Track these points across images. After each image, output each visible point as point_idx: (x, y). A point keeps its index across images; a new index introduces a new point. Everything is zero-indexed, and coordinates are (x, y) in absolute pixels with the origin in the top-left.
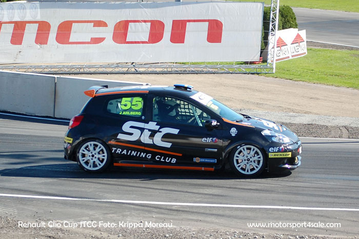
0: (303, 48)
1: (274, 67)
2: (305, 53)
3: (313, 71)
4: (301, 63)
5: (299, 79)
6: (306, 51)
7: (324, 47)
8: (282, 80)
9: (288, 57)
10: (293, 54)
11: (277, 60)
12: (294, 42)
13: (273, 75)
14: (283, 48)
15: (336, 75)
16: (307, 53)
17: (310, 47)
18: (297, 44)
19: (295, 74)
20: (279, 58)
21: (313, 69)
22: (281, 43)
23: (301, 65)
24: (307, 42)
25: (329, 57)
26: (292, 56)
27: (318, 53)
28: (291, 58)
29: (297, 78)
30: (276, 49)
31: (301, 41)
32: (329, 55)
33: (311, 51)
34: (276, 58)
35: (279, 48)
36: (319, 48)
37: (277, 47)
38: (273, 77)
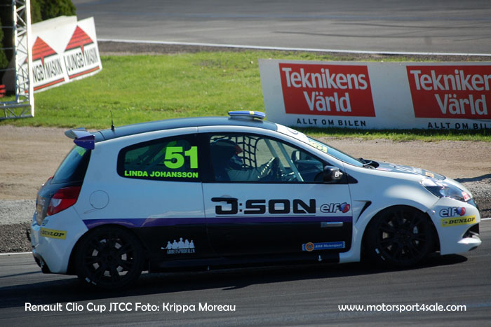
1: (32, 102)
2: (98, 68)
3: (118, 105)
4: (90, 91)
5: (89, 125)
6: (99, 63)
7: (137, 52)
8: (53, 129)
9: (62, 80)
10: (71, 73)
11: (36, 89)
12: (72, 46)
13: (31, 121)
14: (47, 60)
15: (168, 109)
16: (101, 67)
17: (108, 55)
18: (79, 50)
19: (80, 114)
20: (42, 83)
21: (117, 100)
22: (42, 51)
23: (91, 94)
24: (99, 43)
25: (150, 71)
26: (71, 77)
27: (125, 65)
28: (67, 80)
29: (84, 122)
30: (32, 65)
31: (85, 42)
32: (149, 66)
33: (109, 63)
35: (39, 63)
36: (128, 54)
37: (34, 60)
38: (32, 125)
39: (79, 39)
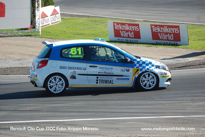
0: (58, 18)
1: (40, 31)
2: (60, 21)
3: (65, 32)
4: (57, 28)
5: (56, 38)
6: (60, 20)
7: (72, 17)
8: (46, 39)
9: (49, 24)
10: (52, 22)
11: (41, 27)
12: (53, 14)
13: (40, 36)
14: (45, 18)
15: (80, 34)
16: (61, 21)
17: (63, 17)
18: (55, 16)
19: (54, 35)
20: (43, 25)
21: (65, 31)
22: (44, 15)
23: (57, 29)
24: (61, 14)
25: (75, 23)
26: (52, 24)
27: (68, 20)
28: (51, 24)
29: (55, 37)
30: (41, 19)
31: (56, 13)
32: (75, 21)
33: (63, 20)
34: (41, 25)
35: (43, 19)
36: (69, 17)
37: (41, 18)
38: (40, 37)
39: (55, 12)
